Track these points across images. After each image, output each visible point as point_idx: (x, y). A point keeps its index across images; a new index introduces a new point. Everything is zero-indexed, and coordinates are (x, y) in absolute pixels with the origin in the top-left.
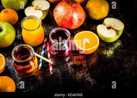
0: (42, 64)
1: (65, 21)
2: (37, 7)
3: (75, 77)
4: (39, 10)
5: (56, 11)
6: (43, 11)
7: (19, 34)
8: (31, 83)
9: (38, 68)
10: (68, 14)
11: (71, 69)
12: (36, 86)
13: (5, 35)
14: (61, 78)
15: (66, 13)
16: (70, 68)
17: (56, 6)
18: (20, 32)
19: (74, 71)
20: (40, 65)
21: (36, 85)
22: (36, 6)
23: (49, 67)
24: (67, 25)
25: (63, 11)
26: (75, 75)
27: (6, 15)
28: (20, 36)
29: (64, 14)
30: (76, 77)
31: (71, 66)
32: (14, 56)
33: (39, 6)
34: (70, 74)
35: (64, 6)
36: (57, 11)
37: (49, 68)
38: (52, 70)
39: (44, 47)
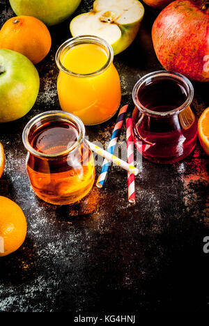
0: (108, 174)
1: (184, 56)
2: (107, 14)
3: (200, 216)
4: (113, 23)
5: (159, 26)
6: (123, 28)
7: (51, 90)
8: (71, 225)
9: (94, 185)
10: (191, 35)
11: (191, 193)
12: (84, 233)
13: (10, 86)
14: (158, 217)
15: (186, 32)
16: (189, 190)
17: (161, 13)
18: (52, 85)
19: (198, 199)
20: (103, 177)
21: (86, 230)
22: (103, 13)
23: (125, 184)
24: (187, 68)
25: (178, 26)
26: (201, 212)
27: (17, 31)
28: (53, 94)
29: (180, 35)
30: (202, 218)
31: (191, 185)
32: (30, 142)
33: (113, 14)
34: (186, 207)
35: (182, 11)
36: (163, 27)
37: (128, 187)
38: (136, 193)
39: (116, 127)
